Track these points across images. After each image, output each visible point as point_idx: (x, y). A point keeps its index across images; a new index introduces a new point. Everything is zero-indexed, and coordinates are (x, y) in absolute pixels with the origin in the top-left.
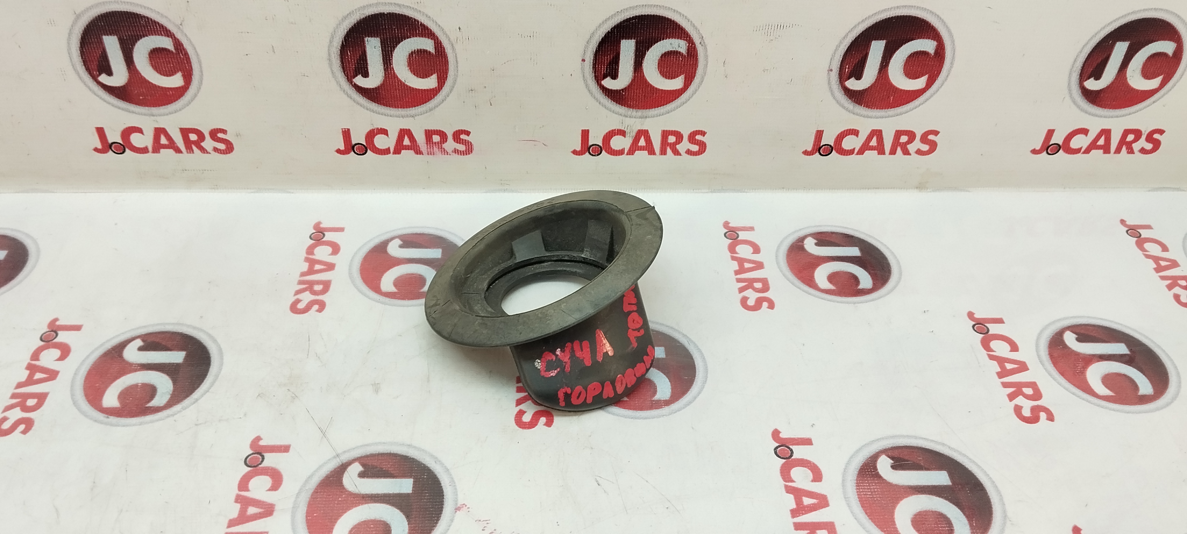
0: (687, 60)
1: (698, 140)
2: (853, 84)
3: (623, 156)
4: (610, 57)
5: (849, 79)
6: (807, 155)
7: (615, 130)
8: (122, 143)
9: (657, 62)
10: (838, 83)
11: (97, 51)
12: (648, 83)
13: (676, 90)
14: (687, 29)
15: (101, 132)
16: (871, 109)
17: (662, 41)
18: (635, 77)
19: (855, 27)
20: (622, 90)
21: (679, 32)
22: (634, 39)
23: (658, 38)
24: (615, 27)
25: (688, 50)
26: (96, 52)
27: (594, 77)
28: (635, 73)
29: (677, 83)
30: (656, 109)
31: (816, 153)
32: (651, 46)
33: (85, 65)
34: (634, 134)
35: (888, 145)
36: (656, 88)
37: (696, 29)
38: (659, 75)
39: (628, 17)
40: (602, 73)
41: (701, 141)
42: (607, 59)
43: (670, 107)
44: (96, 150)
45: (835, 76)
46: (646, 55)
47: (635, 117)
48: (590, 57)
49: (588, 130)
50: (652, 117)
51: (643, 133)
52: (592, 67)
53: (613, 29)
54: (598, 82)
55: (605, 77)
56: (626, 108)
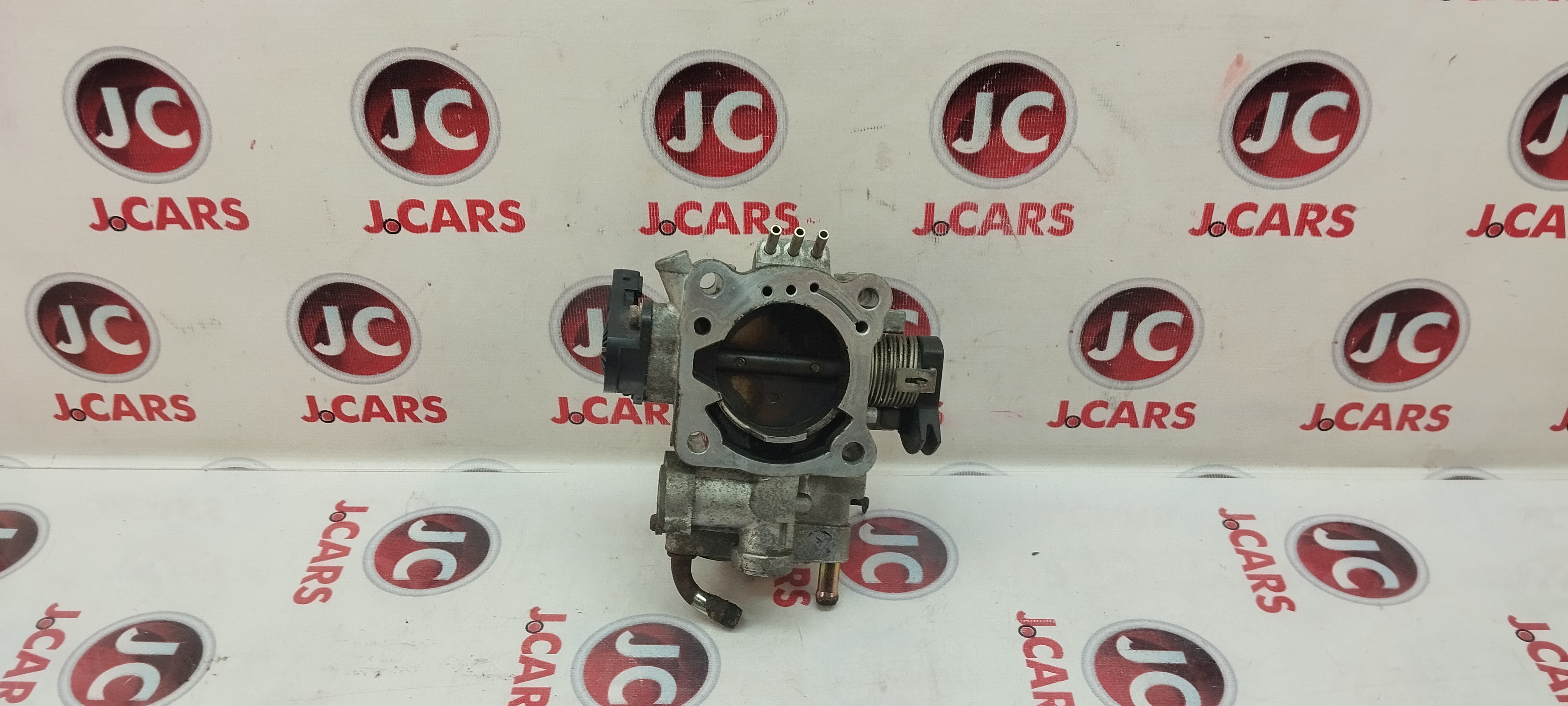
0: (1182, 332)
1: (1186, 413)
2: (1359, 357)
3: (1103, 428)
4: (1100, 328)
5: (1355, 350)
6: (1306, 429)
7: (1097, 401)
8: (582, 413)
9: (1149, 333)
10: (1343, 355)
11: (578, 323)
12: (1138, 354)
13: (1167, 361)
14: (1183, 301)
15: (563, 402)
16: (1378, 381)
17: (1156, 313)
18: (1124, 347)
19: (1364, 299)
20: (1109, 361)
21: (1175, 305)
22: (1127, 311)
23: (1152, 310)
24: (1108, 299)
25: (1184, 321)
26: (576, 324)
27: (1080, 349)
28: (1124, 345)
29: (1168, 355)
30: (1144, 380)
31: (1315, 427)
32: (1144, 318)
33: (563, 337)
34: (1117, 406)
35: (1395, 419)
36: (1146, 360)
37: (1194, 301)
38: (1150, 346)
39: (1123, 290)
40: (1090, 344)
41: (1189, 413)
42: (1097, 330)
43: (1159, 379)
44: (555, 420)
45: (1340, 348)
46: (1138, 327)
47: (1120, 389)
48: (1078, 328)
49: (1067, 402)
50: (1138, 388)
51: (1129, 405)
52: (1079, 338)
53: (1106, 302)
54: (1084, 353)
55: (1092, 348)
56: (1111, 380)
